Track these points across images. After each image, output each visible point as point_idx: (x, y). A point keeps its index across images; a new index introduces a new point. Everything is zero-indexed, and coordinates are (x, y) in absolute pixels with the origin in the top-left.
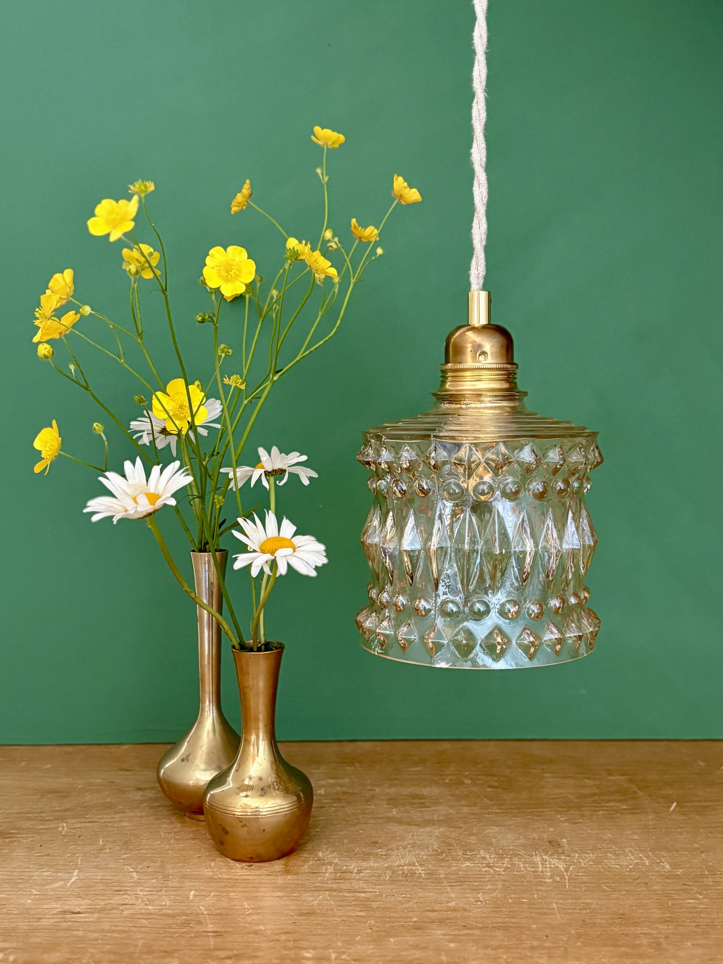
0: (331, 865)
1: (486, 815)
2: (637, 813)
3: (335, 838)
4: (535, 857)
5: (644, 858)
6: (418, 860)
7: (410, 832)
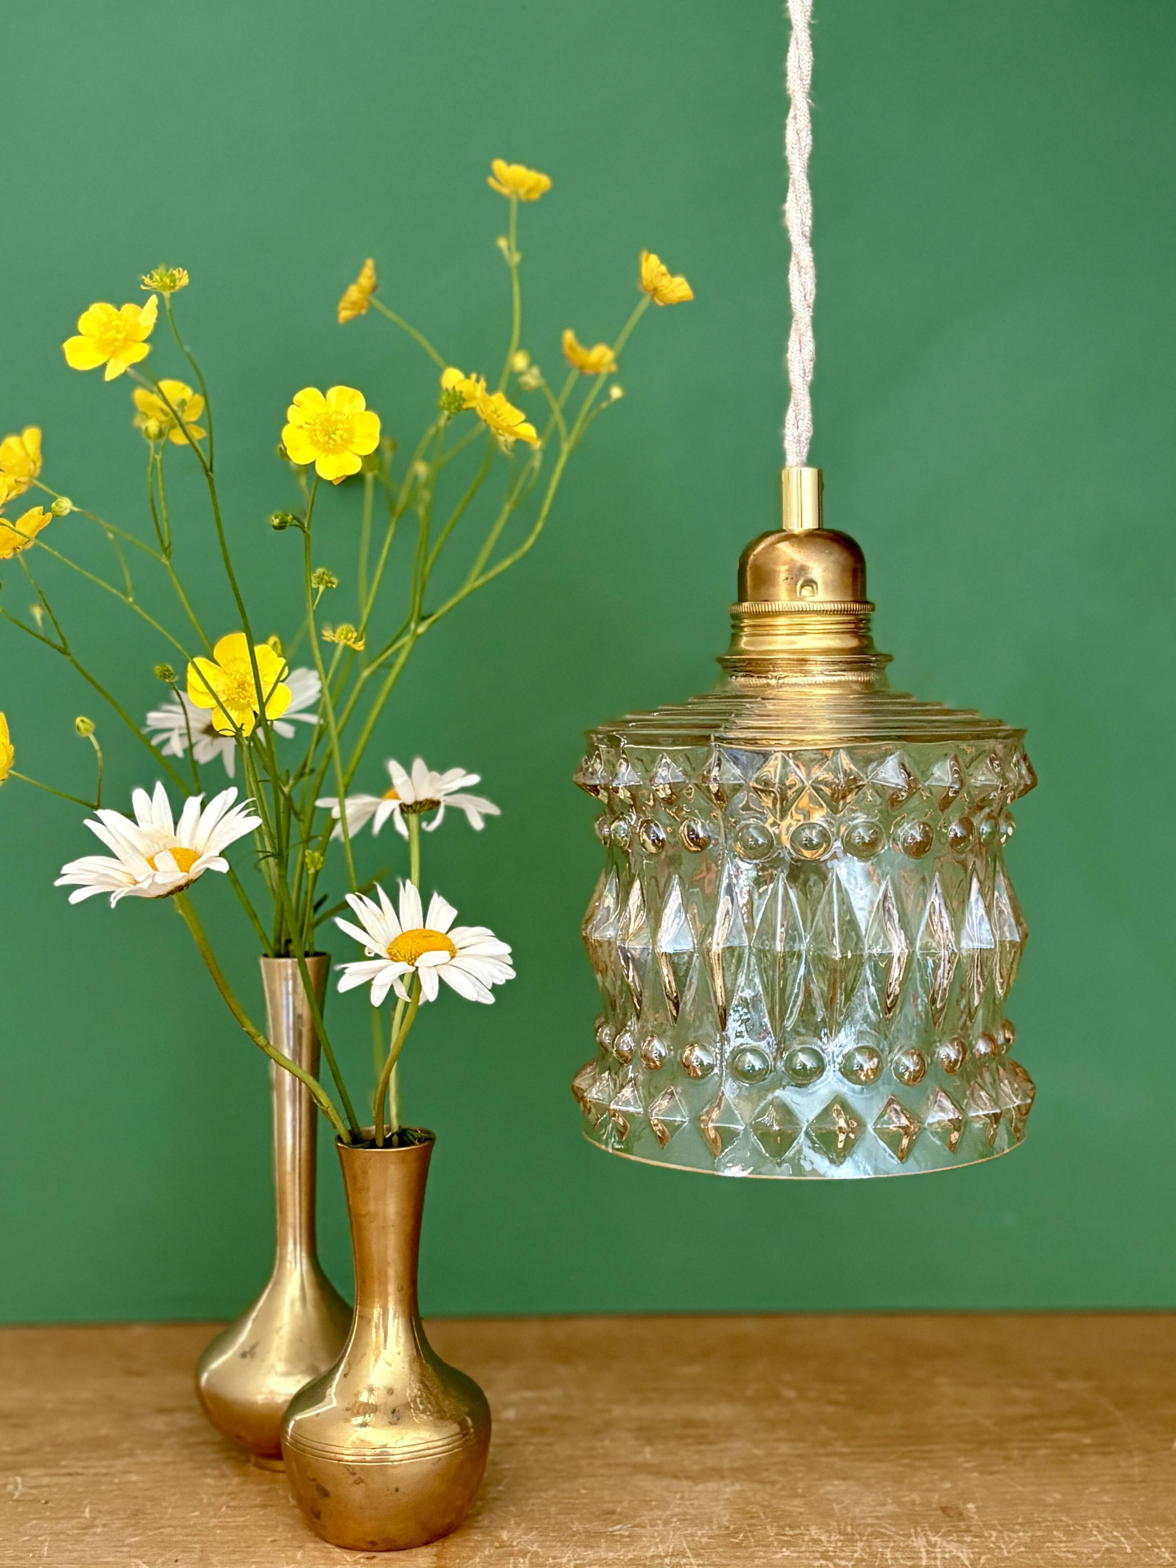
0: (524, 1557)
1: (824, 1459)
2: (1109, 1453)
3: (533, 1505)
4: (914, 1539)
5: (1123, 1540)
6: (693, 1545)
7: (677, 1492)
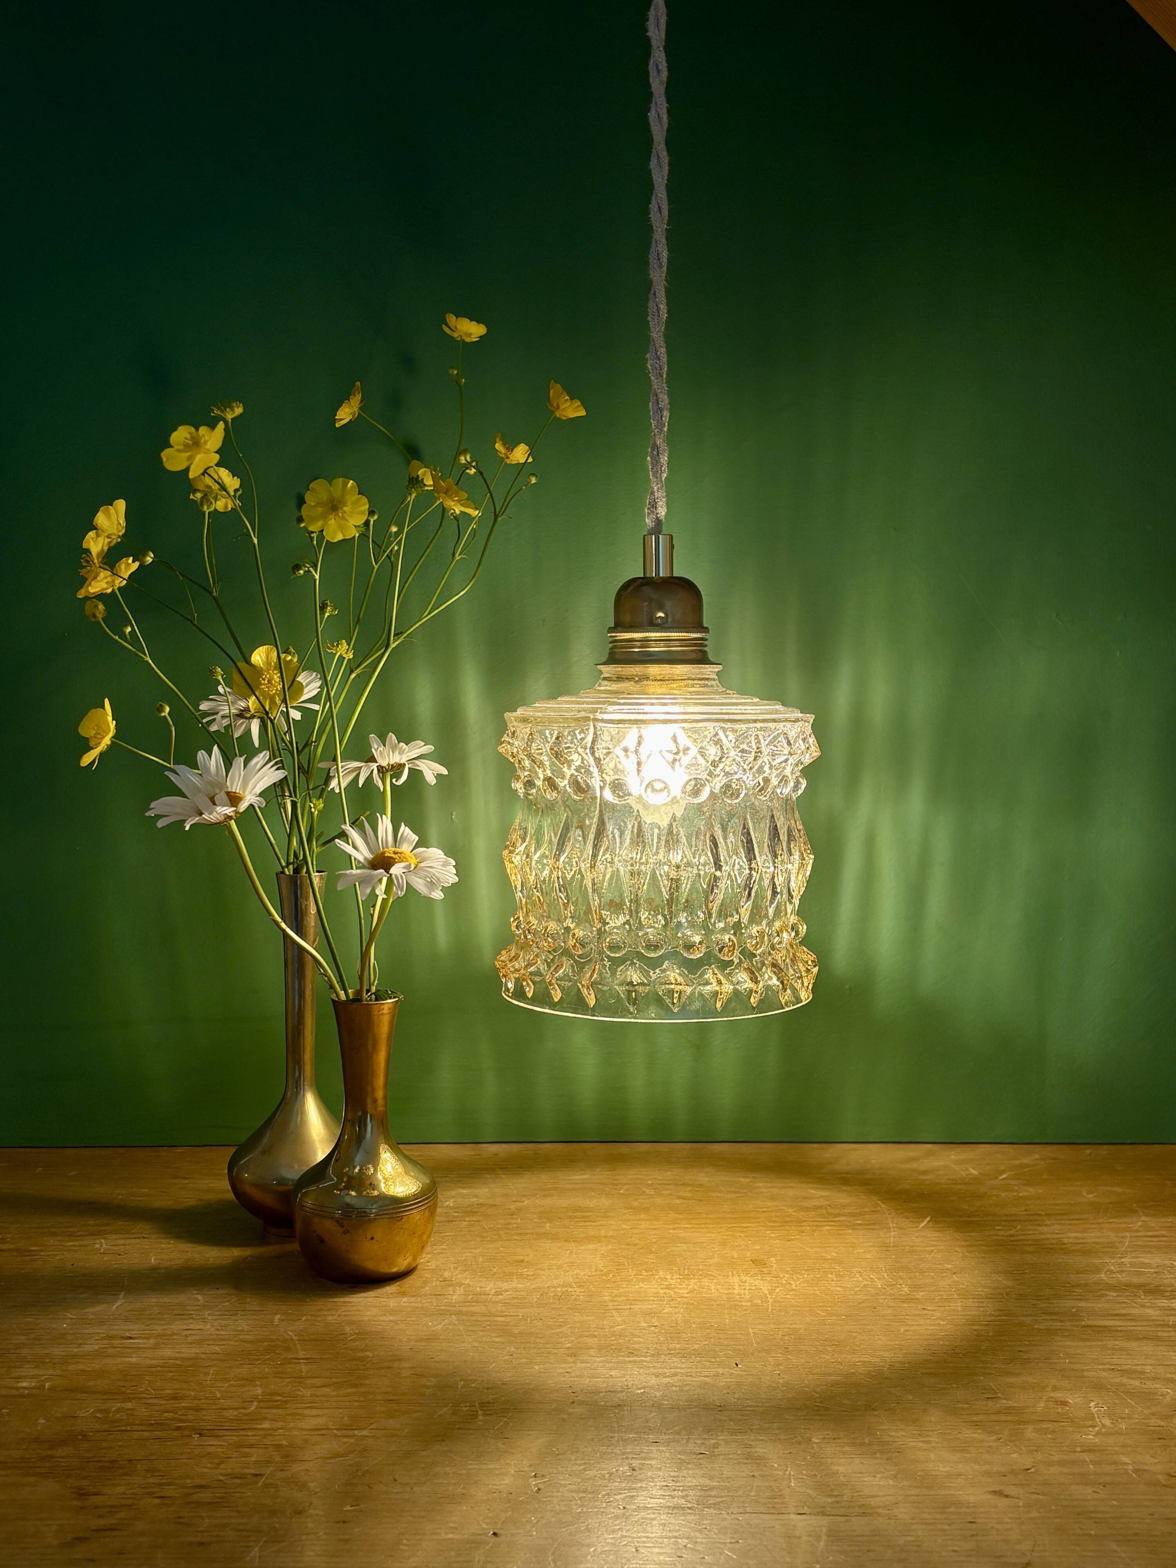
0: (460, 1287)
1: (671, 1231)
2: (875, 1229)
3: (466, 1257)
4: (730, 1278)
5: (876, 1280)
6: (577, 1281)
7: (567, 1250)
